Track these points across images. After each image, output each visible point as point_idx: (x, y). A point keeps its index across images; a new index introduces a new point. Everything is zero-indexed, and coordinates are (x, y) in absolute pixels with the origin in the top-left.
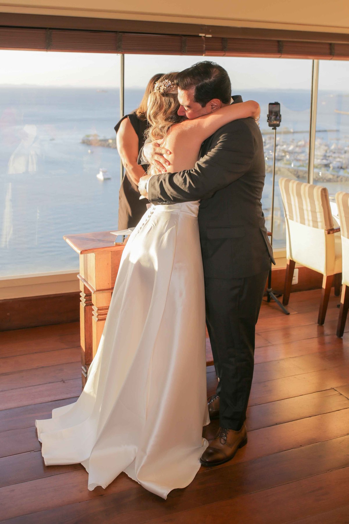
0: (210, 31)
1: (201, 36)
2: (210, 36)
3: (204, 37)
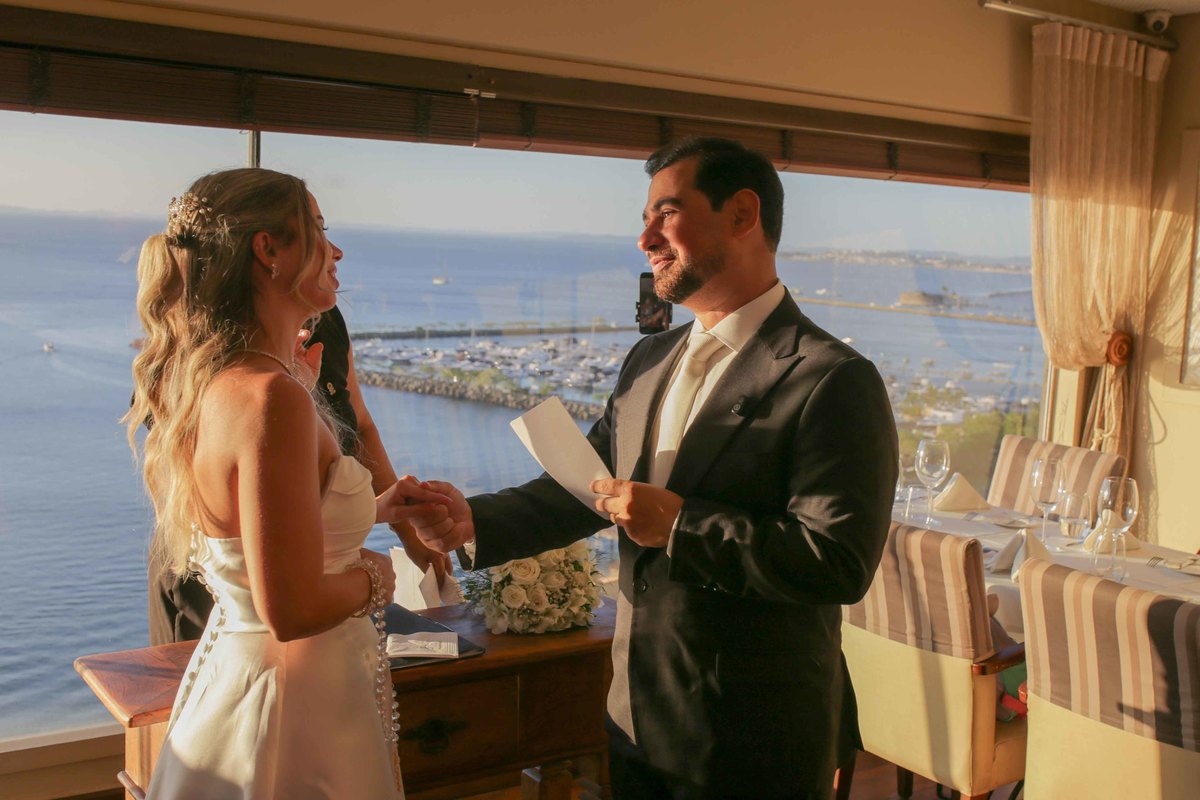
0: (493, 82)
1: (469, 95)
2: (492, 95)
3: (476, 96)
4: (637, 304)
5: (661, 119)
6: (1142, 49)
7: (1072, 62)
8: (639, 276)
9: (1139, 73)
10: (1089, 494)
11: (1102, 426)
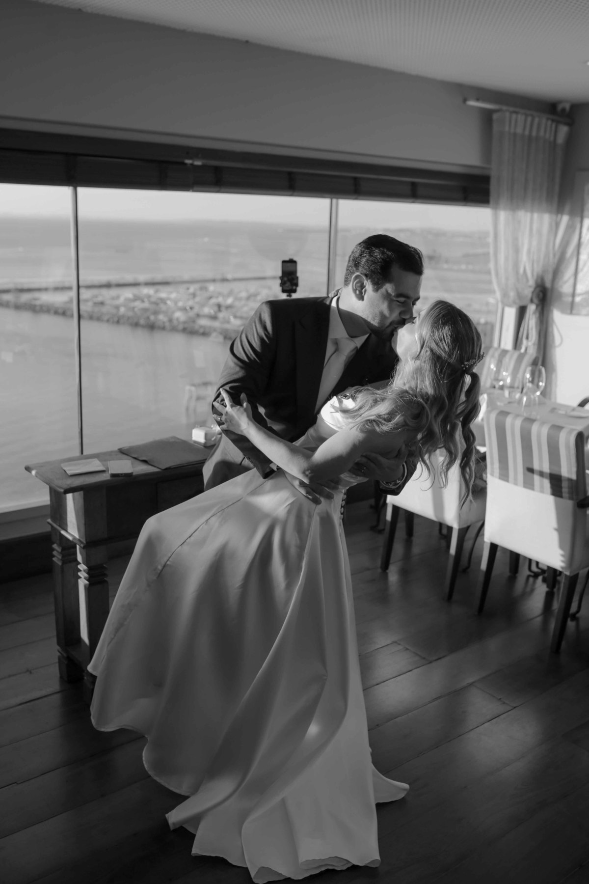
0: (200, 156)
1: (187, 164)
2: (199, 163)
3: (191, 164)
4: (280, 276)
6: (554, 126)
7: (515, 134)
9: (552, 139)
10: (520, 375)
11: (527, 338)
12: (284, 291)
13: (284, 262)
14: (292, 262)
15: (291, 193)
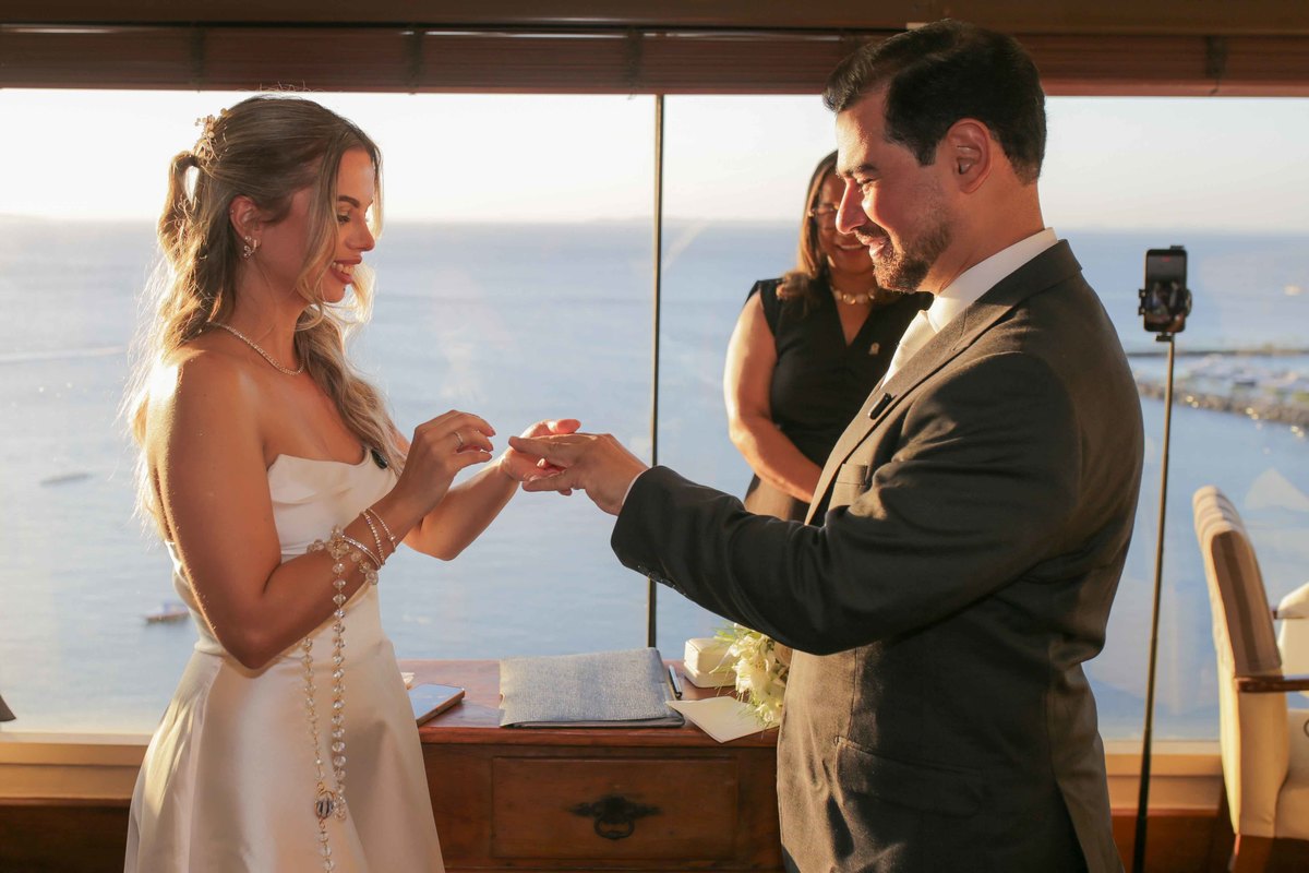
4: (1141, 291)
5: (1209, 39)
8: (1145, 253)
12: (1149, 327)
13: (1151, 253)
14: (1178, 253)
15: (1211, 88)
